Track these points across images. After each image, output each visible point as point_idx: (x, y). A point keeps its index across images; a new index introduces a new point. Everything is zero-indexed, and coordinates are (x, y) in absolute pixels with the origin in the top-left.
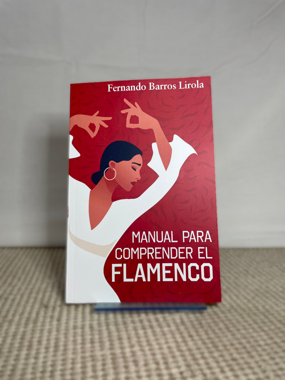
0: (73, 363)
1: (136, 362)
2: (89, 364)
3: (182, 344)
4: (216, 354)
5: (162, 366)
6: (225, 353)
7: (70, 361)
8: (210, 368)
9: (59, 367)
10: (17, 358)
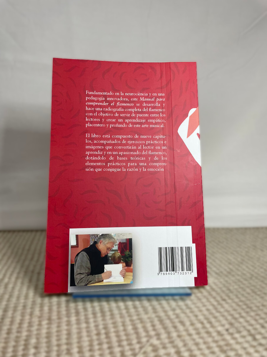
0: (124, 325)
1: (182, 323)
2: (139, 326)
5: (208, 325)
7: (120, 324)
10: (69, 323)
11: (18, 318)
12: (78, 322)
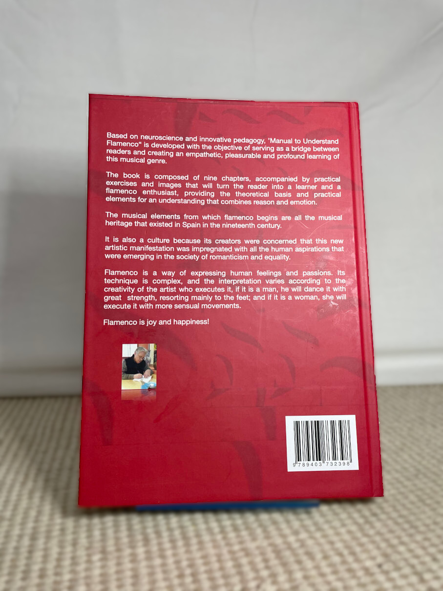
3: (367, 527)
4: (419, 538)
6: (430, 535)
8: (417, 557)
9: (202, 569)
10: (134, 559)
11: (54, 551)
12: (149, 557)
